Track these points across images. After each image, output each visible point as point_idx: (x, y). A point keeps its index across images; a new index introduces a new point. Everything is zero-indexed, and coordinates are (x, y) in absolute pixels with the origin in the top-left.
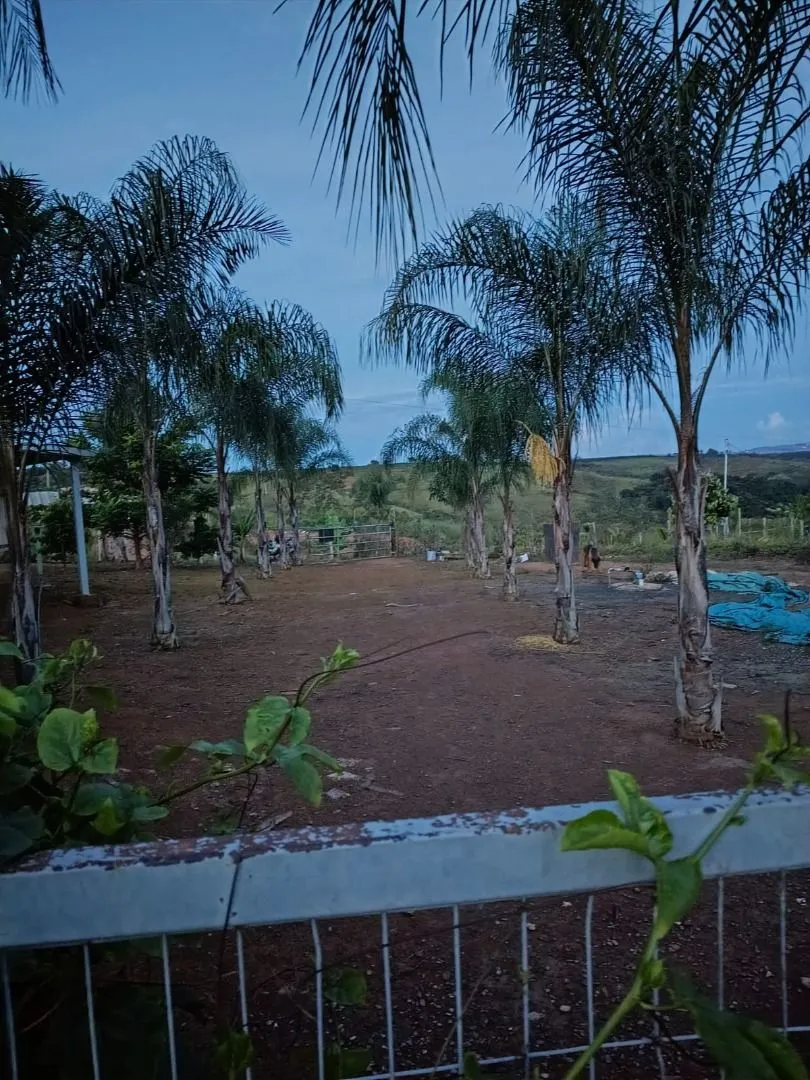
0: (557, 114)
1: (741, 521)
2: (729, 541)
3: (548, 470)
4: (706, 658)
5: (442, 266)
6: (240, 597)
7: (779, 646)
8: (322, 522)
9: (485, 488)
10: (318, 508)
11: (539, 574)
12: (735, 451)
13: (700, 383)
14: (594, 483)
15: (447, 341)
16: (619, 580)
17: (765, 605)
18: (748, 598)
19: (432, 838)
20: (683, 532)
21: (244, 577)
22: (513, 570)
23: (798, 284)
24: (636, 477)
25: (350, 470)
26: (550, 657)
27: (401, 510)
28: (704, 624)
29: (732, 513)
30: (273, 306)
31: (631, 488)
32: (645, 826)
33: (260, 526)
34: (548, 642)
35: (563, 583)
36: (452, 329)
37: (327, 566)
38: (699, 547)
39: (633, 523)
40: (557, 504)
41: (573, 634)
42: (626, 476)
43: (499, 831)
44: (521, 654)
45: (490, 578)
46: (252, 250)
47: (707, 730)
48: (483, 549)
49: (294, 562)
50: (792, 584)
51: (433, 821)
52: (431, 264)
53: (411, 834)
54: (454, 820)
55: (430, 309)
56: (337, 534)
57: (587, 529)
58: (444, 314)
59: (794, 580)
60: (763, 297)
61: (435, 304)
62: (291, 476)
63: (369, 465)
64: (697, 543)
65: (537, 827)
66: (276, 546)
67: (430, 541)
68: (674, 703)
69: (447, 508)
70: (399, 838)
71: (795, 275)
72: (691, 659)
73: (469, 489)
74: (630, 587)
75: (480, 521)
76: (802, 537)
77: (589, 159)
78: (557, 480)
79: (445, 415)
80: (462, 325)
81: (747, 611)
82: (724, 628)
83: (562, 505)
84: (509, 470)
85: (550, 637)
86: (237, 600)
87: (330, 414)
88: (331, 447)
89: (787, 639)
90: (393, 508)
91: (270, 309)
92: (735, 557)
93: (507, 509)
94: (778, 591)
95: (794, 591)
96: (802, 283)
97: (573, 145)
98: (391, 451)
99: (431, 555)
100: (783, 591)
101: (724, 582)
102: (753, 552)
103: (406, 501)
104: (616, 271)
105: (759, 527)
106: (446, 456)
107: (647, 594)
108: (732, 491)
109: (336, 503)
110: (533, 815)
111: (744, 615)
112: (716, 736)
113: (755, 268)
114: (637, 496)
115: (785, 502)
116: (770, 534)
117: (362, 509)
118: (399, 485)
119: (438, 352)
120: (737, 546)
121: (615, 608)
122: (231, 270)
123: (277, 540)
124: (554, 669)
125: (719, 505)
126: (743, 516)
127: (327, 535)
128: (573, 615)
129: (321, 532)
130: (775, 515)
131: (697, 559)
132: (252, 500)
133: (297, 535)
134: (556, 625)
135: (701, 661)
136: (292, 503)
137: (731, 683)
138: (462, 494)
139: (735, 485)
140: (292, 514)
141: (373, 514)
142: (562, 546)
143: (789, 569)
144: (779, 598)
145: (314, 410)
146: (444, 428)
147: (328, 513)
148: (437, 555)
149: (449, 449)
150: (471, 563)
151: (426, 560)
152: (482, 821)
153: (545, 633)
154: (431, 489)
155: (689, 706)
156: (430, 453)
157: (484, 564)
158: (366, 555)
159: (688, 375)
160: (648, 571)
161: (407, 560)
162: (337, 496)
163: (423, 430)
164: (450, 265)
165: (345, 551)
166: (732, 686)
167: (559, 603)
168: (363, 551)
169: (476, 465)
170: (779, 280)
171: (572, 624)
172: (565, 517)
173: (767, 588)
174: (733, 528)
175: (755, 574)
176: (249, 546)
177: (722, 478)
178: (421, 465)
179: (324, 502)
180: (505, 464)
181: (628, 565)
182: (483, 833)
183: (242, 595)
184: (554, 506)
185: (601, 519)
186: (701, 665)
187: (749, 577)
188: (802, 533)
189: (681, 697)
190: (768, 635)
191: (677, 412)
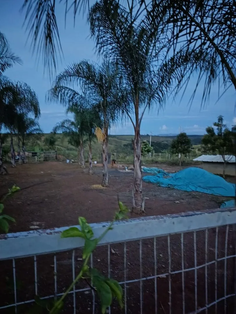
0: (104, 37)
1: (154, 154)
2: (150, 159)
3: (101, 138)
4: (141, 191)
5: (70, 76)
6: (5, 173)
7: (161, 187)
8: (33, 150)
9: (85, 142)
10: (32, 146)
11: (99, 167)
12: (153, 135)
13: (141, 116)
14: (116, 142)
15: (73, 98)
16: (121, 169)
17: (158, 177)
18: (154, 175)
19: (26, 237)
20: (135, 156)
21: (6, 167)
22: (91, 166)
23: (167, 91)
24: (128, 141)
25: (43, 135)
26: (100, 191)
27: (59, 147)
28: (140, 181)
29: (151, 151)
30: (17, 83)
31: (126, 144)
32: (86, 231)
33: (12, 151)
34: (100, 186)
35: (105, 170)
36: (74, 95)
37: (35, 163)
38: (140, 161)
39: (127, 153)
40: (104, 147)
41: (107, 184)
42: (125, 140)
43: (46, 234)
44: (92, 190)
45: (85, 168)
46: (10, 65)
47: (141, 210)
48: (83, 159)
49: (23, 162)
50: (165, 171)
51: (28, 232)
52: (67, 75)
53: (20, 236)
54: (34, 232)
55: (67, 88)
56: (38, 154)
57: (113, 155)
58: (72, 90)
59: (166, 170)
60: (158, 94)
61: (68, 86)
62: (23, 135)
63: (50, 133)
64: (139, 159)
65: (57, 232)
66: (18, 157)
67: (68, 157)
68: (132, 203)
69: (74, 147)
70: (16, 237)
71: (166, 89)
72: (137, 191)
73: (80, 142)
74: (124, 171)
75: (82, 151)
76: (169, 159)
77: (113, 51)
78: (104, 140)
79: (73, 120)
80: (77, 94)
81: (154, 178)
82: (147, 182)
83: (105, 147)
84: (91, 137)
85: (101, 185)
86: (3, 174)
87: (36, 117)
88: (37, 127)
89: (163, 186)
90: (57, 146)
91: (16, 84)
92: (152, 164)
93: (90, 148)
94: (161, 173)
95: (166, 173)
96: (168, 91)
97: (108, 46)
98: (55, 129)
99: (68, 161)
100: (163, 173)
101: (148, 170)
102: (157, 162)
103: (61, 144)
104: (120, 83)
105: (159, 155)
106: (73, 132)
107: (128, 173)
108: (152, 146)
109: (39, 144)
110: (57, 229)
111: (152, 179)
112: (143, 212)
113: (156, 86)
114: (128, 146)
115: (166, 149)
116: (161, 158)
117: (47, 146)
118: (59, 140)
119: (70, 101)
120: (153, 161)
121: (119, 177)
122: (3, 71)
123: (18, 155)
124: (101, 194)
125: (148, 149)
126: (155, 152)
127: (35, 154)
128: (107, 179)
129: (33, 153)
130: (163, 153)
131: (139, 163)
132: (10, 142)
133: (25, 154)
134: (103, 181)
135: (139, 191)
136: (23, 144)
137: (148, 197)
138: (77, 143)
139: (153, 144)
140: (23, 147)
141: (50, 148)
142: (105, 159)
143: (165, 167)
144: (162, 175)
145: (31, 115)
146: (73, 123)
147: (36, 147)
148: (70, 161)
149: (74, 130)
150: (80, 164)
151: (66, 163)
152: (42, 232)
153: (99, 184)
154: (68, 141)
155: (136, 204)
156: (68, 131)
157: (83, 164)
158: (47, 160)
159: (138, 114)
160: (129, 167)
161: (61, 163)
162: (39, 142)
163: (66, 124)
164: (73, 76)
165: (41, 159)
166: (148, 198)
167: (104, 175)
168: (46, 159)
169: (81, 135)
170: (162, 90)
171: (107, 181)
172: (106, 151)
173: (159, 172)
174: (152, 155)
175: (156, 168)
176: (9, 157)
177: (149, 142)
178: (65, 134)
179: (35, 144)
180: (90, 135)
181: (123, 165)
182: (41, 235)
183: (5, 172)
184: (103, 148)
185: (118, 152)
186: (139, 192)
187: (155, 169)
188: (169, 158)
189: (134, 201)
190: (158, 184)
191: (135, 124)
